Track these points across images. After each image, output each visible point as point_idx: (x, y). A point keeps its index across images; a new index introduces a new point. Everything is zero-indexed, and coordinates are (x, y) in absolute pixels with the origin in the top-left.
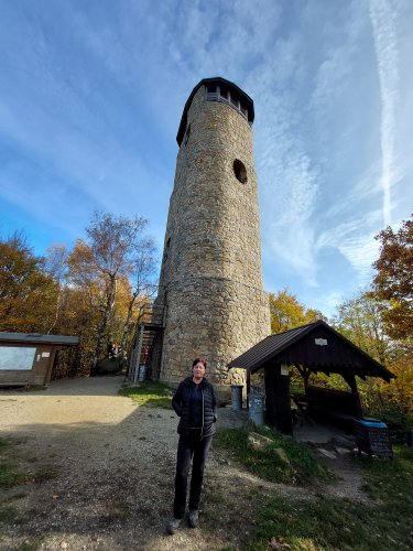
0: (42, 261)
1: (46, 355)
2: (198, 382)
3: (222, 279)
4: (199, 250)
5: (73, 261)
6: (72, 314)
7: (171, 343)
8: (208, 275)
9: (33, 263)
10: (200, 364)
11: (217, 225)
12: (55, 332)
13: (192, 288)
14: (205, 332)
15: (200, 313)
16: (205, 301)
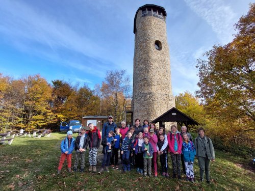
0: (94, 91)
1: (99, 122)
2: (137, 126)
3: (151, 93)
4: (142, 83)
5: (103, 90)
6: (105, 109)
7: (135, 116)
8: (146, 92)
9: (91, 92)
10: (138, 121)
11: (148, 72)
12: (101, 115)
13: (140, 98)
14: (146, 113)
15: (144, 106)
16: (145, 102)
